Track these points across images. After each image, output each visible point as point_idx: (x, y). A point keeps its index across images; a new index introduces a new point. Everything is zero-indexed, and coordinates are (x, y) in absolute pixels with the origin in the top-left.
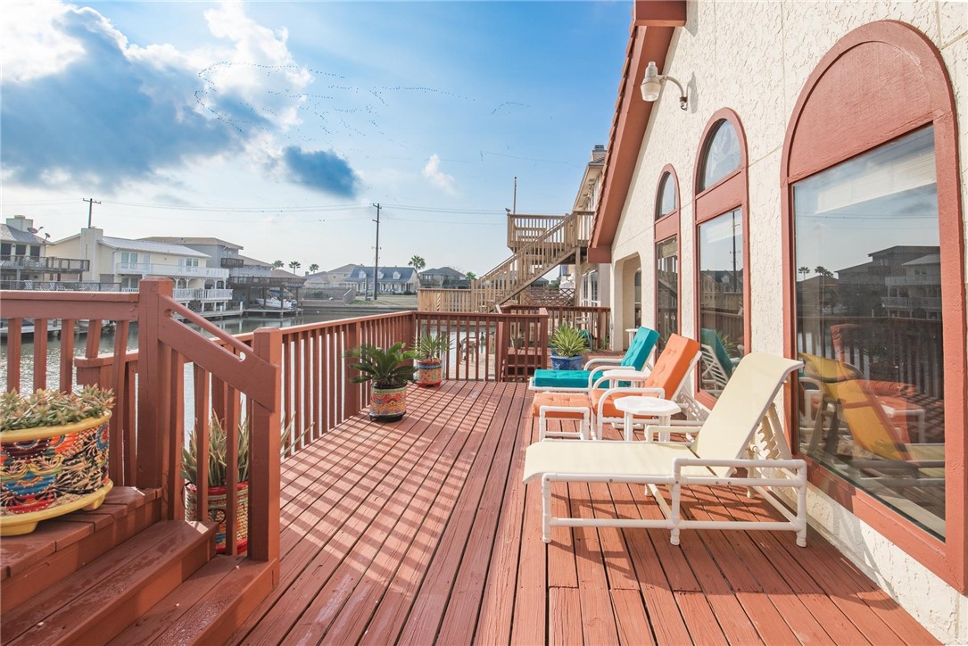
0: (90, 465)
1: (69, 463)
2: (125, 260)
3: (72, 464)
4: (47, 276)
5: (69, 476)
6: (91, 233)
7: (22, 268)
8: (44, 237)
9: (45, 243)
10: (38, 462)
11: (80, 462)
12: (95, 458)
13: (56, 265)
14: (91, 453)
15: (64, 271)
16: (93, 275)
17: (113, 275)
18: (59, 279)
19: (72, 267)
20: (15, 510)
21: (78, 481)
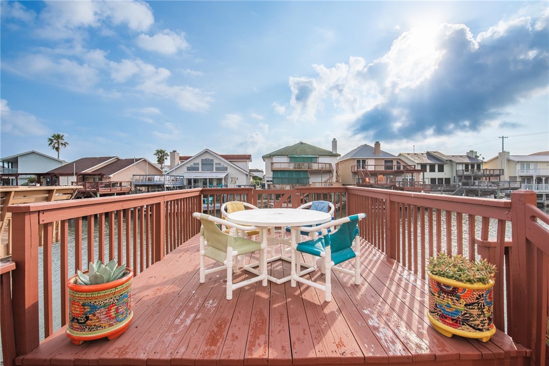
0: (480, 313)
1: (468, 307)
2: (522, 168)
3: (470, 309)
4: (484, 178)
5: (468, 315)
6: (504, 154)
7: (473, 175)
8: (482, 159)
9: (482, 162)
10: (452, 300)
11: (474, 309)
12: (484, 310)
13: (488, 173)
14: (481, 306)
15: (492, 176)
16: (506, 177)
17: (516, 177)
18: (489, 180)
19: (495, 173)
20: (443, 321)
21: (474, 321)
